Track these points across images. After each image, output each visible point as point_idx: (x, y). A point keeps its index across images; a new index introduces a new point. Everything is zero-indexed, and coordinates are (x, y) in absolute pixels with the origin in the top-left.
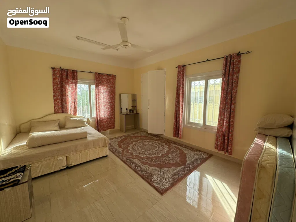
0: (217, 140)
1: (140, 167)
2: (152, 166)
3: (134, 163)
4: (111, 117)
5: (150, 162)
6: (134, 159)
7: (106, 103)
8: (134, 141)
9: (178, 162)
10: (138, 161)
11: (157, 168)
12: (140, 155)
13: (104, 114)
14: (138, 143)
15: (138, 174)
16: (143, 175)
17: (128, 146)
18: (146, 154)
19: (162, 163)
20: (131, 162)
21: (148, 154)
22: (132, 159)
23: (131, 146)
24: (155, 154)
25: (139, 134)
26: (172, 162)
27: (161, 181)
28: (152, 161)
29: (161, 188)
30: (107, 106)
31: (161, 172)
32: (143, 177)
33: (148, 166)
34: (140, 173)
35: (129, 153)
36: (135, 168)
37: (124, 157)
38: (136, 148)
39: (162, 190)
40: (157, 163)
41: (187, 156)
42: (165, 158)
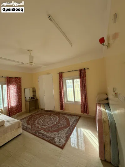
0: (82, 108)
1: (46, 135)
2: (52, 132)
3: (41, 133)
4: (19, 104)
5: (51, 130)
6: (40, 130)
7: (15, 96)
8: (37, 118)
9: (66, 125)
10: (43, 131)
11: (56, 133)
12: (43, 127)
13: (13, 103)
14: (40, 119)
15: (46, 140)
16: (49, 140)
17: (34, 122)
18: (47, 125)
19: (58, 128)
20: (39, 133)
21: (48, 125)
22: (39, 131)
23: (36, 122)
24: (52, 123)
25: (39, 112)
26: (63, 126)
27: (60, 140)
28: (52, 129)
29: (61, 144)
30: (16, 98)
31: (58, 134)
32: (48, 141)
33: (50, 133)
34: (46, 139)
35: (36, 127)
36: (43, 137)
37: (33, 131)
38: (40, 122)
39: (62, 146)
40: (55, 129)
41: (69, 120)
42: (59, 124)
